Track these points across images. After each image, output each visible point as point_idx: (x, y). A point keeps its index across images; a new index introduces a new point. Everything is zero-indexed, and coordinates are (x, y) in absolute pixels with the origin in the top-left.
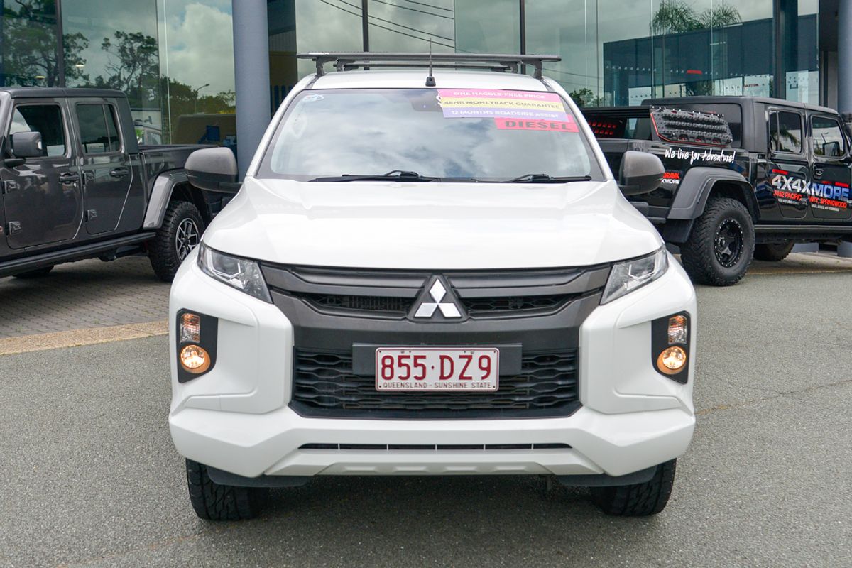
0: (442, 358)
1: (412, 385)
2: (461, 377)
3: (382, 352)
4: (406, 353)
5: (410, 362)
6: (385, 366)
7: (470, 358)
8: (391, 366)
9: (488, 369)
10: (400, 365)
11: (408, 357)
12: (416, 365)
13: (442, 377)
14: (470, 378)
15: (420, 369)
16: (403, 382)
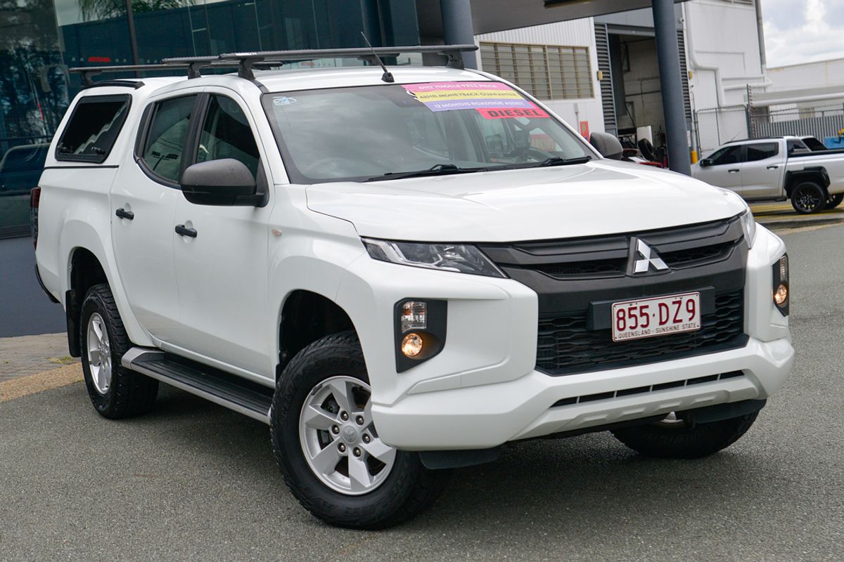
0: (660, 305)
1: (640, 333)
2: (675, 321)
3: (616, 307)
4: (634, 305)
5: (637, 312)
6: (619, 319)
7: (679, 303)
8: (623, 318)
9: (693, 311)
10: (631, 316)
11: (635, 308)
12: (642, 314)
13: (661, 323)
14: (681, 321)
15: (645, 317)
16: (634, 331)
